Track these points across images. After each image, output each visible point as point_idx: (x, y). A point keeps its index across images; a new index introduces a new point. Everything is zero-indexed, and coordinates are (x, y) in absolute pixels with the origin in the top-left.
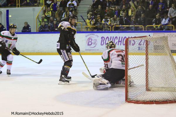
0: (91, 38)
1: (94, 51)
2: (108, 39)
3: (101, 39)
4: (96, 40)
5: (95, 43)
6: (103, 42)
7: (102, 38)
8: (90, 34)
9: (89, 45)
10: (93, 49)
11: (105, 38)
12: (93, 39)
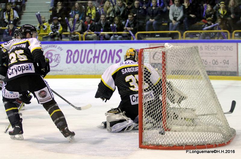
1: (55, 72)
2: (77, 53)
3: (67, 54)
4: (59, 55)
5: (57, 59)
6: (70, 57)
7: (68, 51)
8: (49, 45)
10: (54, 69)
11: (73, 52)
12: (54, 53)
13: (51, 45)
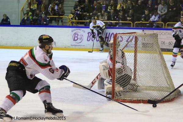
0: (77, 33)
1: (80, 47)
3: (88, 35)
4: (82, 35)
5: (81, 38)
8: (76, 28)
9: (74, 40)
10: (79, 44)
12: (79, 34)
13: (78, 28)
